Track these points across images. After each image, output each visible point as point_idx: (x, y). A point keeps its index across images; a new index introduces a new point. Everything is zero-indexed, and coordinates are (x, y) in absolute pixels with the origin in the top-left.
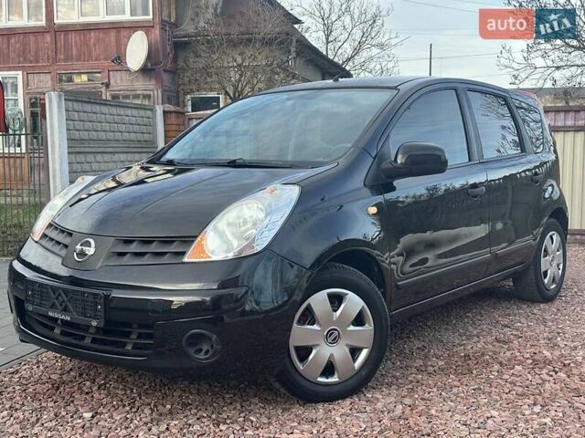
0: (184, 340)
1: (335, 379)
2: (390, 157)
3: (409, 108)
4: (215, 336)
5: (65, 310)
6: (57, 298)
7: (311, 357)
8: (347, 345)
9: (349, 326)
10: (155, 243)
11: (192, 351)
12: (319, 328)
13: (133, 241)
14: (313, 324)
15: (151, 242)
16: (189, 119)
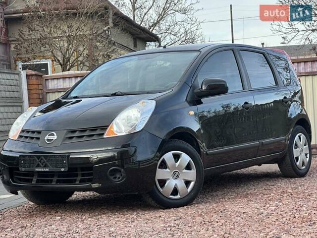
0: (108, 172)
1: (178, 197)
2: (199, 87)
3: (207, 61)
4: (123, 170)
5: (45, 166)
6: (40, 161)
7: (166, 185)
8: (184, 179)
9: (183, 169)
10: (88, 131)
11: (112, 178)
12: (169, 171)
13: (76, 131)
14: (166, 169)
15: (86, 131)
16: (46, 80)
